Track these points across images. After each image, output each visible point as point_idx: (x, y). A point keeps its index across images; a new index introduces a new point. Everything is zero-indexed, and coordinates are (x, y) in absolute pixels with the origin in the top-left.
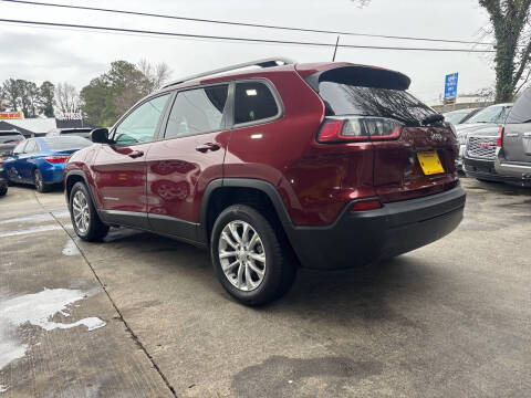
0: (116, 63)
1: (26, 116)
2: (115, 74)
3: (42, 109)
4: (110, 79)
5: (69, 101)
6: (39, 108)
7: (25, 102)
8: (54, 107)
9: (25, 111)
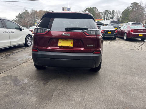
0: (133, 3)
1: (107, 20)
2: (132, 6)
3: (111, 18)
4: (130, 8)
5: (118, 15)
6: (110, 17)
7: (107, 16)
8: (114, 17)
9: (107, 18)
